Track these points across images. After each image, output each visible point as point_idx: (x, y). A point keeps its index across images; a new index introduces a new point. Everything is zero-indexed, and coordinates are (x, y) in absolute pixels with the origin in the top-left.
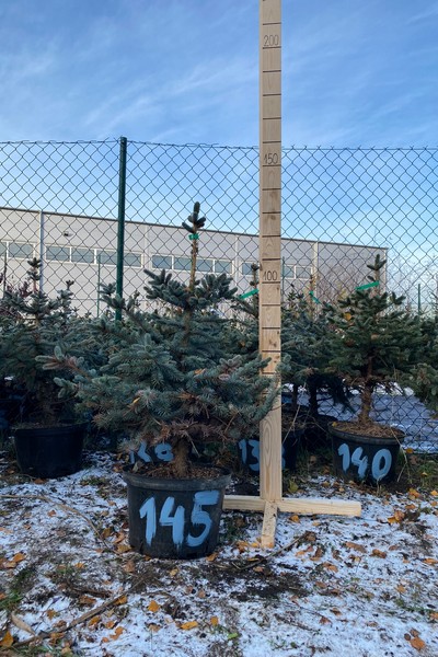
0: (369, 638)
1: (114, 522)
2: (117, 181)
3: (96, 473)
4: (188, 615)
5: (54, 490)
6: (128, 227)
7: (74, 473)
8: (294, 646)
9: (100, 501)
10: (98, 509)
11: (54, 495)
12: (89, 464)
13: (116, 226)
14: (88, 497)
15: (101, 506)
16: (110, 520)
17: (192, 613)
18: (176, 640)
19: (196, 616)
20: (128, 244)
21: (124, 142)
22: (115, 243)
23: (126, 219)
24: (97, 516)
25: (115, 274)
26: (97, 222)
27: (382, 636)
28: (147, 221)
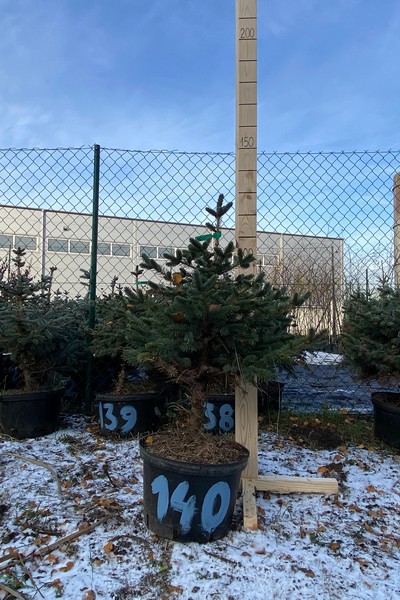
0: (281, 569)
1: (78, 475)
2: (91, 182)
3: (71, 434)
4: (128, 551)
5: (30, 448)
6: (101, 221)
7: (51, 433)
8: (216, 576)
9: (68, 457)
10: (65, 463)
11: (29, 452)
12: (66, 426)
13: (90, 220)
14: (59, 453)
15: (68, 461)
16: (74, 473)
17: (131, 550)
18: (115, 572)
19: (136, 553)
20: (101, 235)
21: (97, 149)
22: (90, 235)
23: (100, 214)
24: (64, 470)
25: (89, 261)
26: (75, 216)
27: (292, 567)
28: (117, 215)
